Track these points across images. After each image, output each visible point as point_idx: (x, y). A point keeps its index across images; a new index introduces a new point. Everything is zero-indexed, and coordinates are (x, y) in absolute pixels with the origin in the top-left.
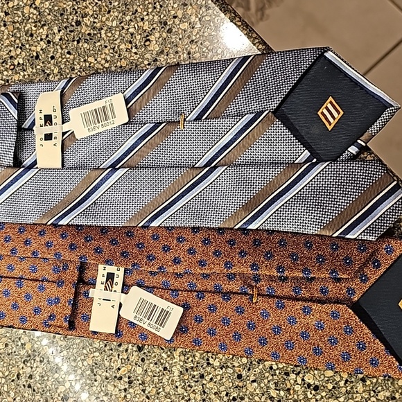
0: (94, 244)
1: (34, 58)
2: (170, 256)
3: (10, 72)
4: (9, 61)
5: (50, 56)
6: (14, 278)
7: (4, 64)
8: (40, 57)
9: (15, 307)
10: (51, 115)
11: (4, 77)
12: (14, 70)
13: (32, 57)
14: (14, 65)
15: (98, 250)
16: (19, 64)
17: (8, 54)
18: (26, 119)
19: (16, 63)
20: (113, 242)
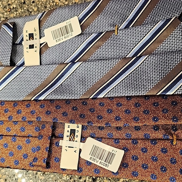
0: (62, 110)
1: (23, 3)
3: (8, 13)
4: (8, 7)
5: (32, 1)
7: (5, 9)
8: (26, 3)
10: (33, 34)
11: (5, 16)
12: (11, 12)
13: (21, 3)
14: (11, 9)
15: (64, 114)
16: (13, 8)
17: (7, 3)
18: (18, 38)
19: (12, 7)
20: (74, 109)
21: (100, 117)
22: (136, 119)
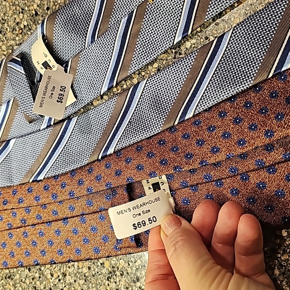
0: (135, 163)
1: (34, 16)
2: (206, 148)
3: (20, 36)
4: (17, 27)
5: (45, 8)
6: (77, 216)
7: (14, 32)
8: (39, 13)
9: (86, 241)
11: (18, 42)
12: (23, 33)
13: (33, 16)
14: (21, 29)
15: (139, 168)
16: (25, 26)
17: (14, 22)
19: (22, 26)
20: (150, 155)
21: (189, 156)
22: (241, 143)
